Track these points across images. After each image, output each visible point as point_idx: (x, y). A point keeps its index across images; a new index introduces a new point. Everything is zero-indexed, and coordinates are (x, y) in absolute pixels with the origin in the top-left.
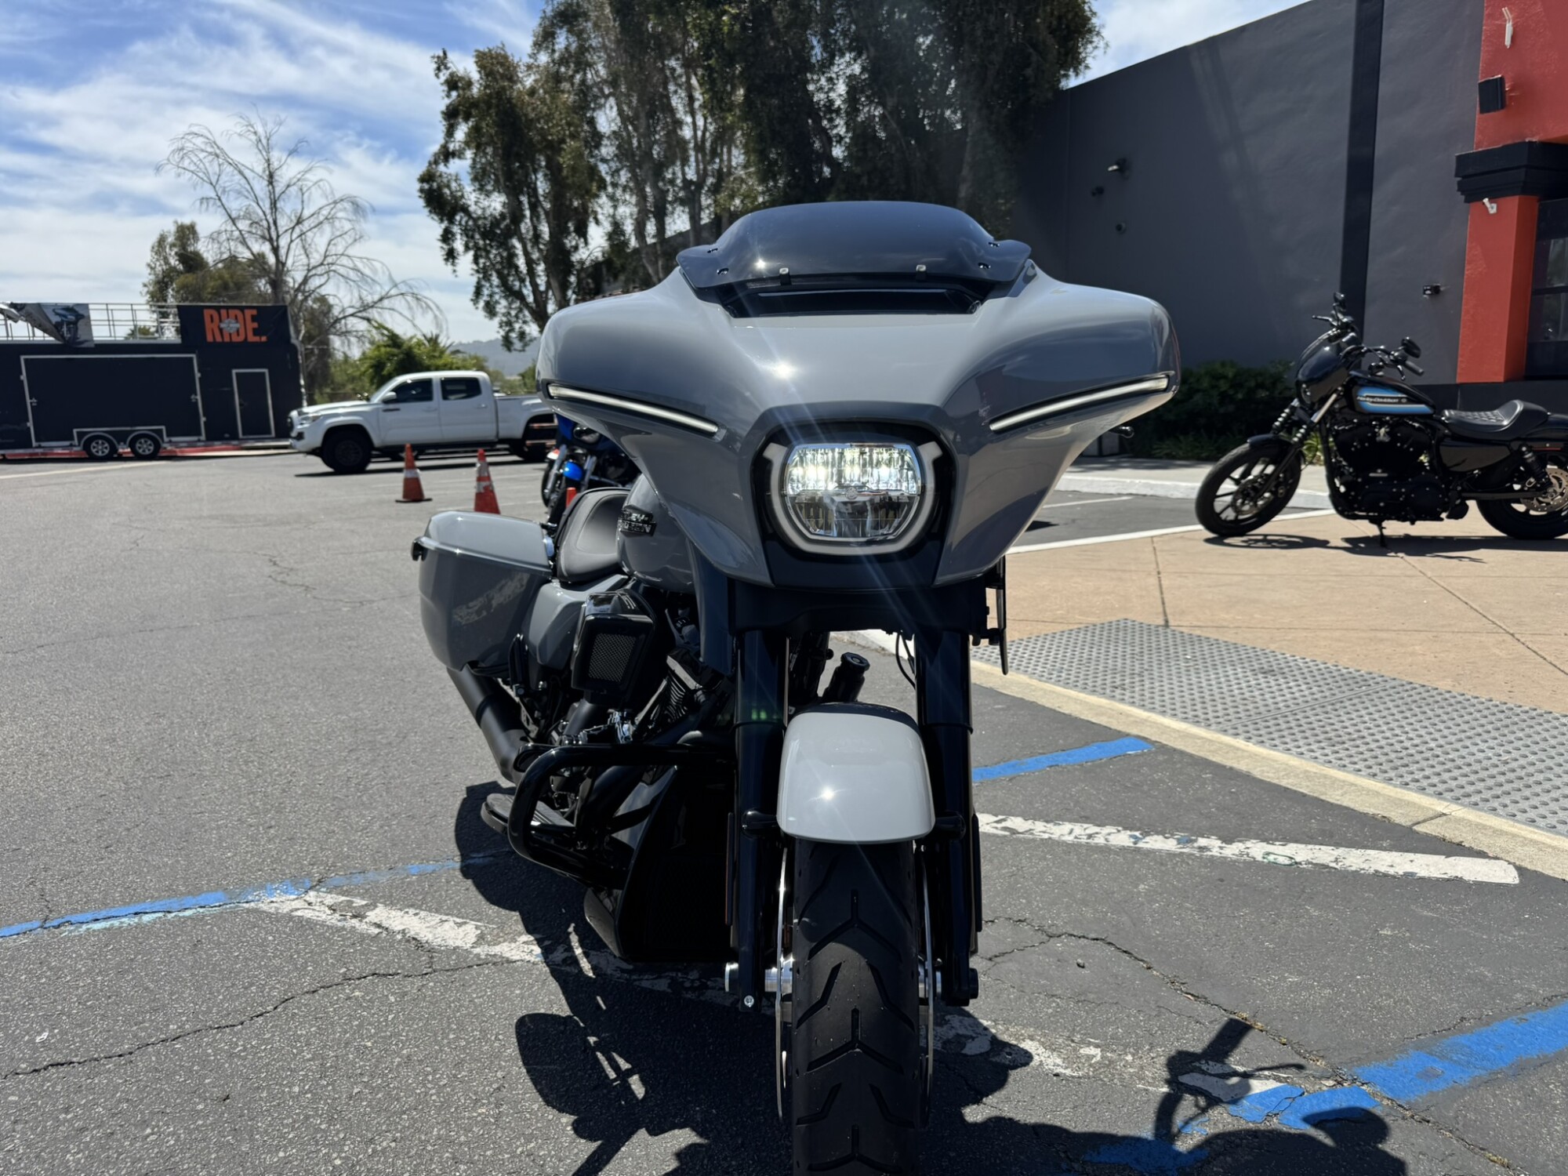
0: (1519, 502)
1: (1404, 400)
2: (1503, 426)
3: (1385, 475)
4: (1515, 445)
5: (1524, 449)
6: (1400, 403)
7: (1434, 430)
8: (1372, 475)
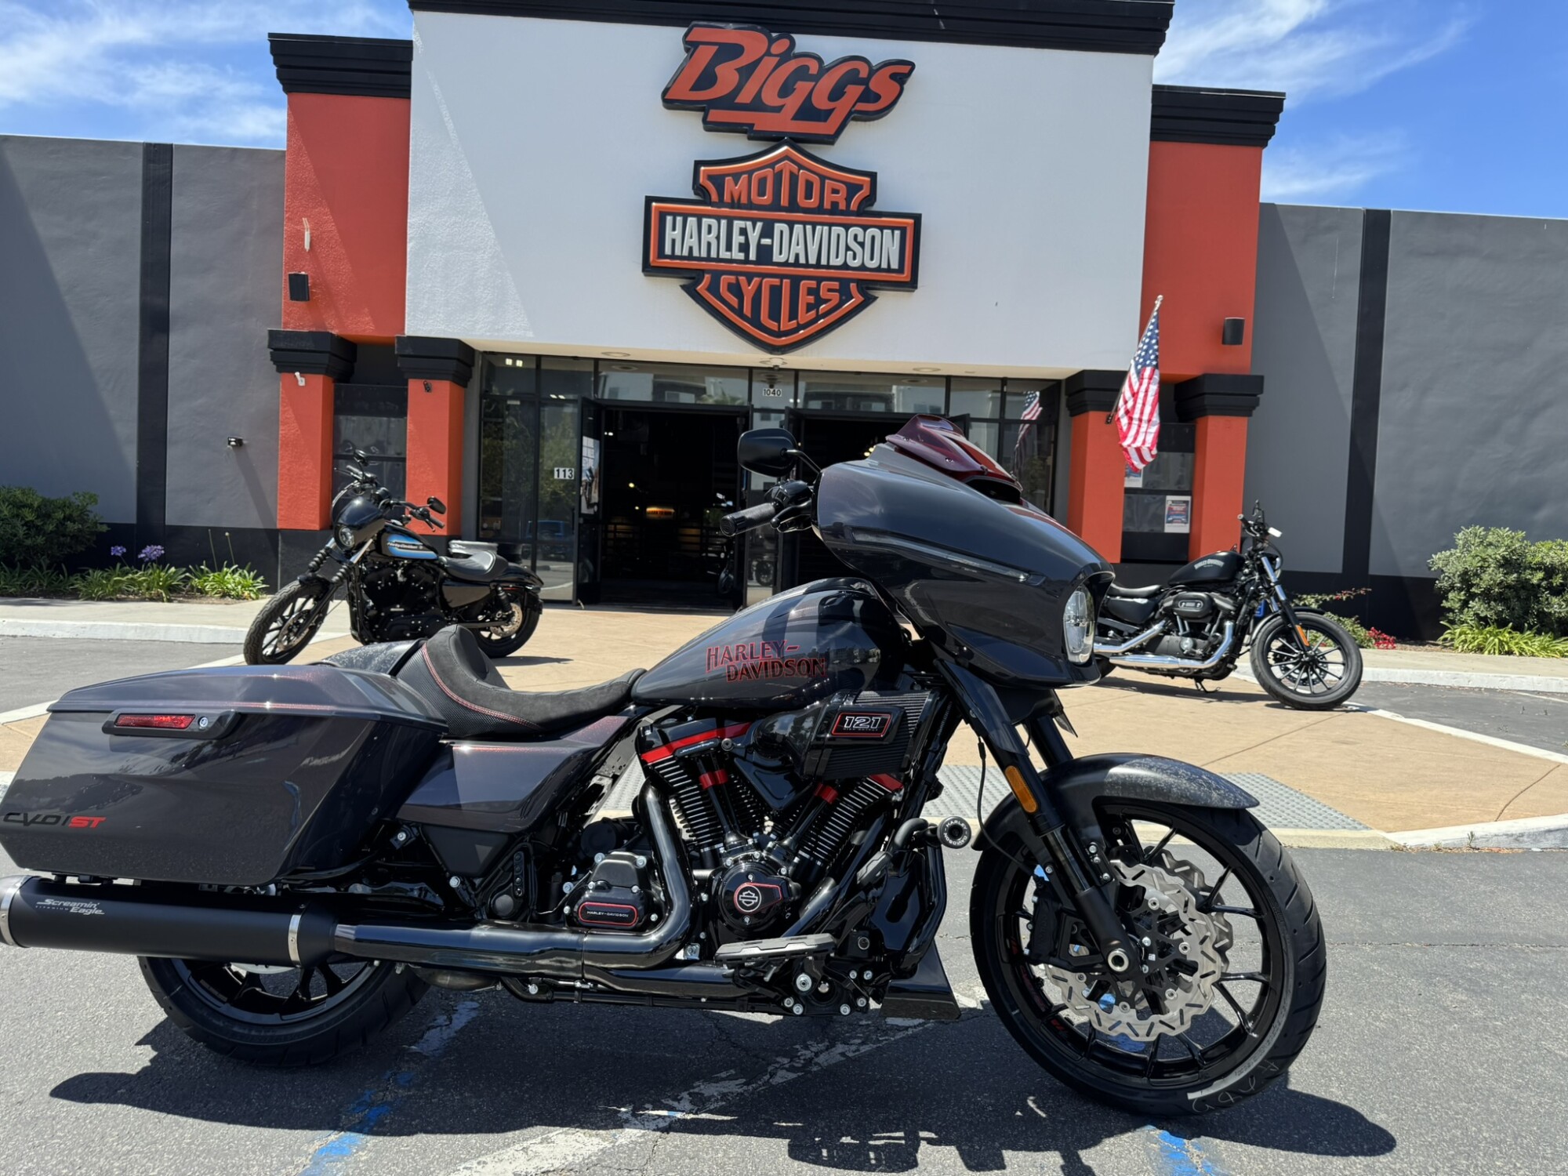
0: (485, 629)
1: (421, 547)
2: (485, 571)
3: (402, 610)
4: (492, 585)
5: (500, 589)
6: (418, 549)
7: (438, 573)
8: (392, 610)
